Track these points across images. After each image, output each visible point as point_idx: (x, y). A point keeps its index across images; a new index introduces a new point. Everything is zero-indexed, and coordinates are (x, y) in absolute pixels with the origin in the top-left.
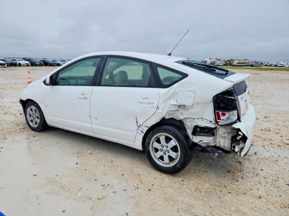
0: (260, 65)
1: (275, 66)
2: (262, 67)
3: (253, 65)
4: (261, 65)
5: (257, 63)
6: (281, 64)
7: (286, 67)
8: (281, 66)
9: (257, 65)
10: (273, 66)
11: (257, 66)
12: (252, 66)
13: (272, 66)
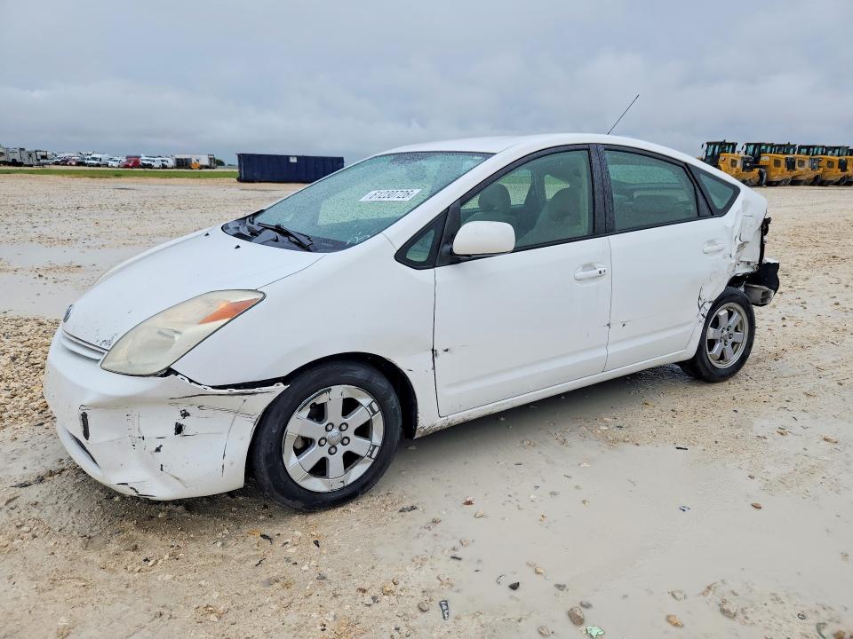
0: (42, 161)
1: (79, 164)
2: (47, 167)
3: (19, 160)
4: (45, 161)
5: (30, 155)
6: (94, 159)
7: (112, 167)
8: (98, 165)
9: (31, 163)
10: (74, 163)
11: (31, 166)
12: (14, 163)
13: (71, 165)
